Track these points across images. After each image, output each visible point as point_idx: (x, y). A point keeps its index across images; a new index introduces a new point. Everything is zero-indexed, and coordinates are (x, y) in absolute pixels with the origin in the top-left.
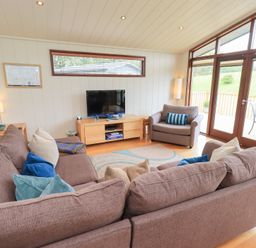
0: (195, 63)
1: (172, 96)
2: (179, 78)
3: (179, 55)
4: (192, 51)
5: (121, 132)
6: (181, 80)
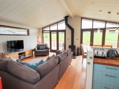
0: (44, 32)
1: (38, 42)
2: (40, 36)
3: (39, 29)
4: (43, 28)
5: (25, 55)
6: (40, 37)
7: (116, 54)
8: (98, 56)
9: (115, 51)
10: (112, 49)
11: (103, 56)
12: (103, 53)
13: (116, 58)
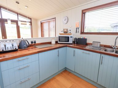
7: (27, 44)
8: (7, 50)
9: (26, 41)
10: (22, 39)
11: (14, 49)
12: (13, 46)
13: (28, 48)
